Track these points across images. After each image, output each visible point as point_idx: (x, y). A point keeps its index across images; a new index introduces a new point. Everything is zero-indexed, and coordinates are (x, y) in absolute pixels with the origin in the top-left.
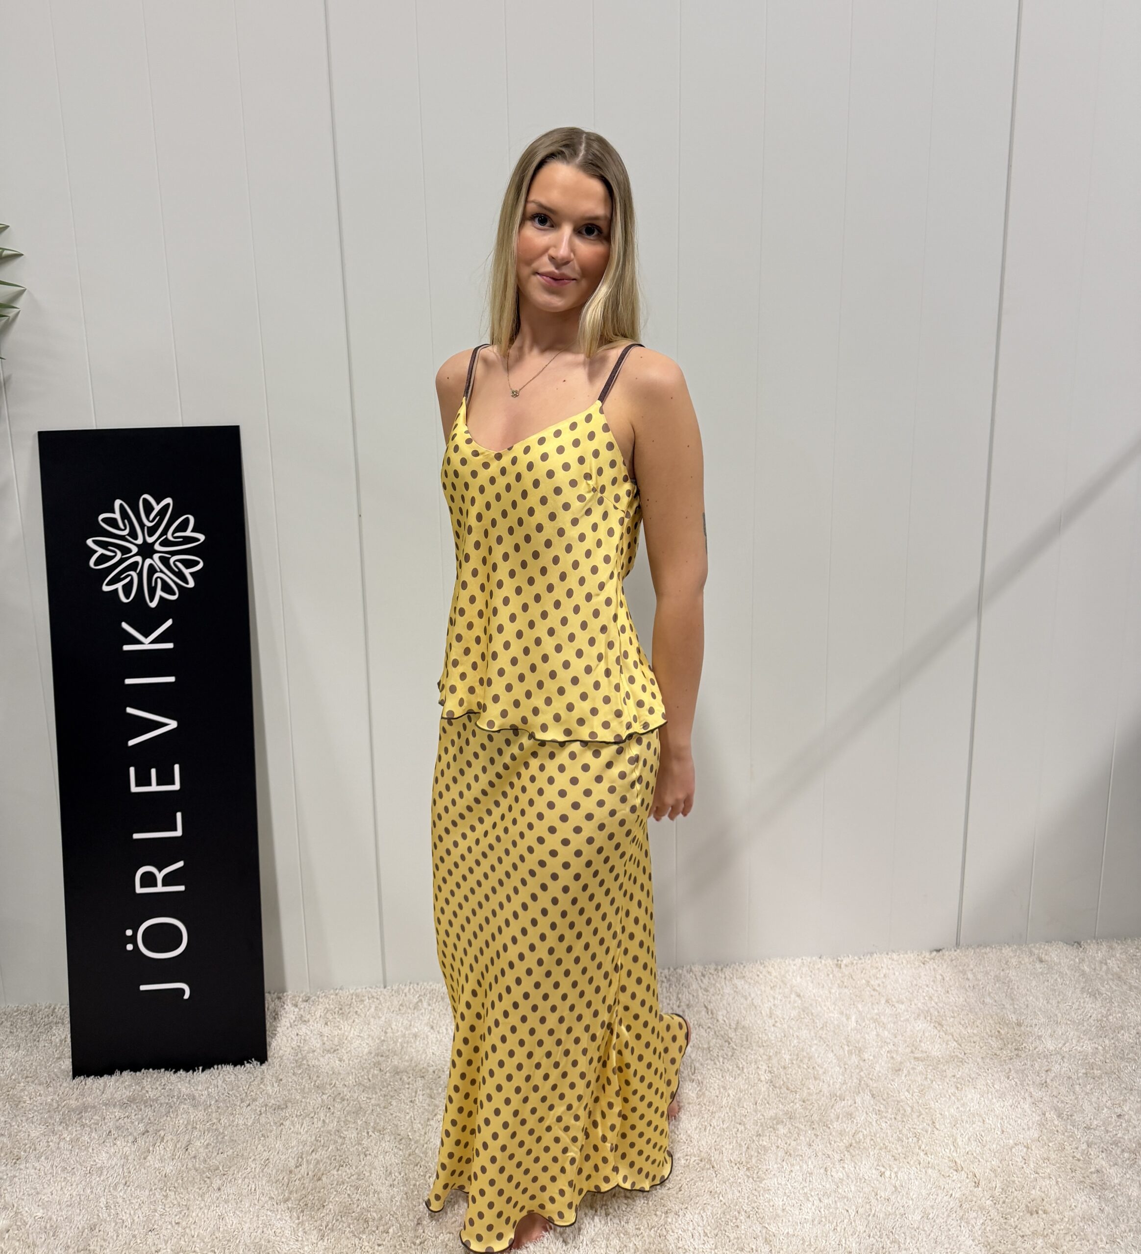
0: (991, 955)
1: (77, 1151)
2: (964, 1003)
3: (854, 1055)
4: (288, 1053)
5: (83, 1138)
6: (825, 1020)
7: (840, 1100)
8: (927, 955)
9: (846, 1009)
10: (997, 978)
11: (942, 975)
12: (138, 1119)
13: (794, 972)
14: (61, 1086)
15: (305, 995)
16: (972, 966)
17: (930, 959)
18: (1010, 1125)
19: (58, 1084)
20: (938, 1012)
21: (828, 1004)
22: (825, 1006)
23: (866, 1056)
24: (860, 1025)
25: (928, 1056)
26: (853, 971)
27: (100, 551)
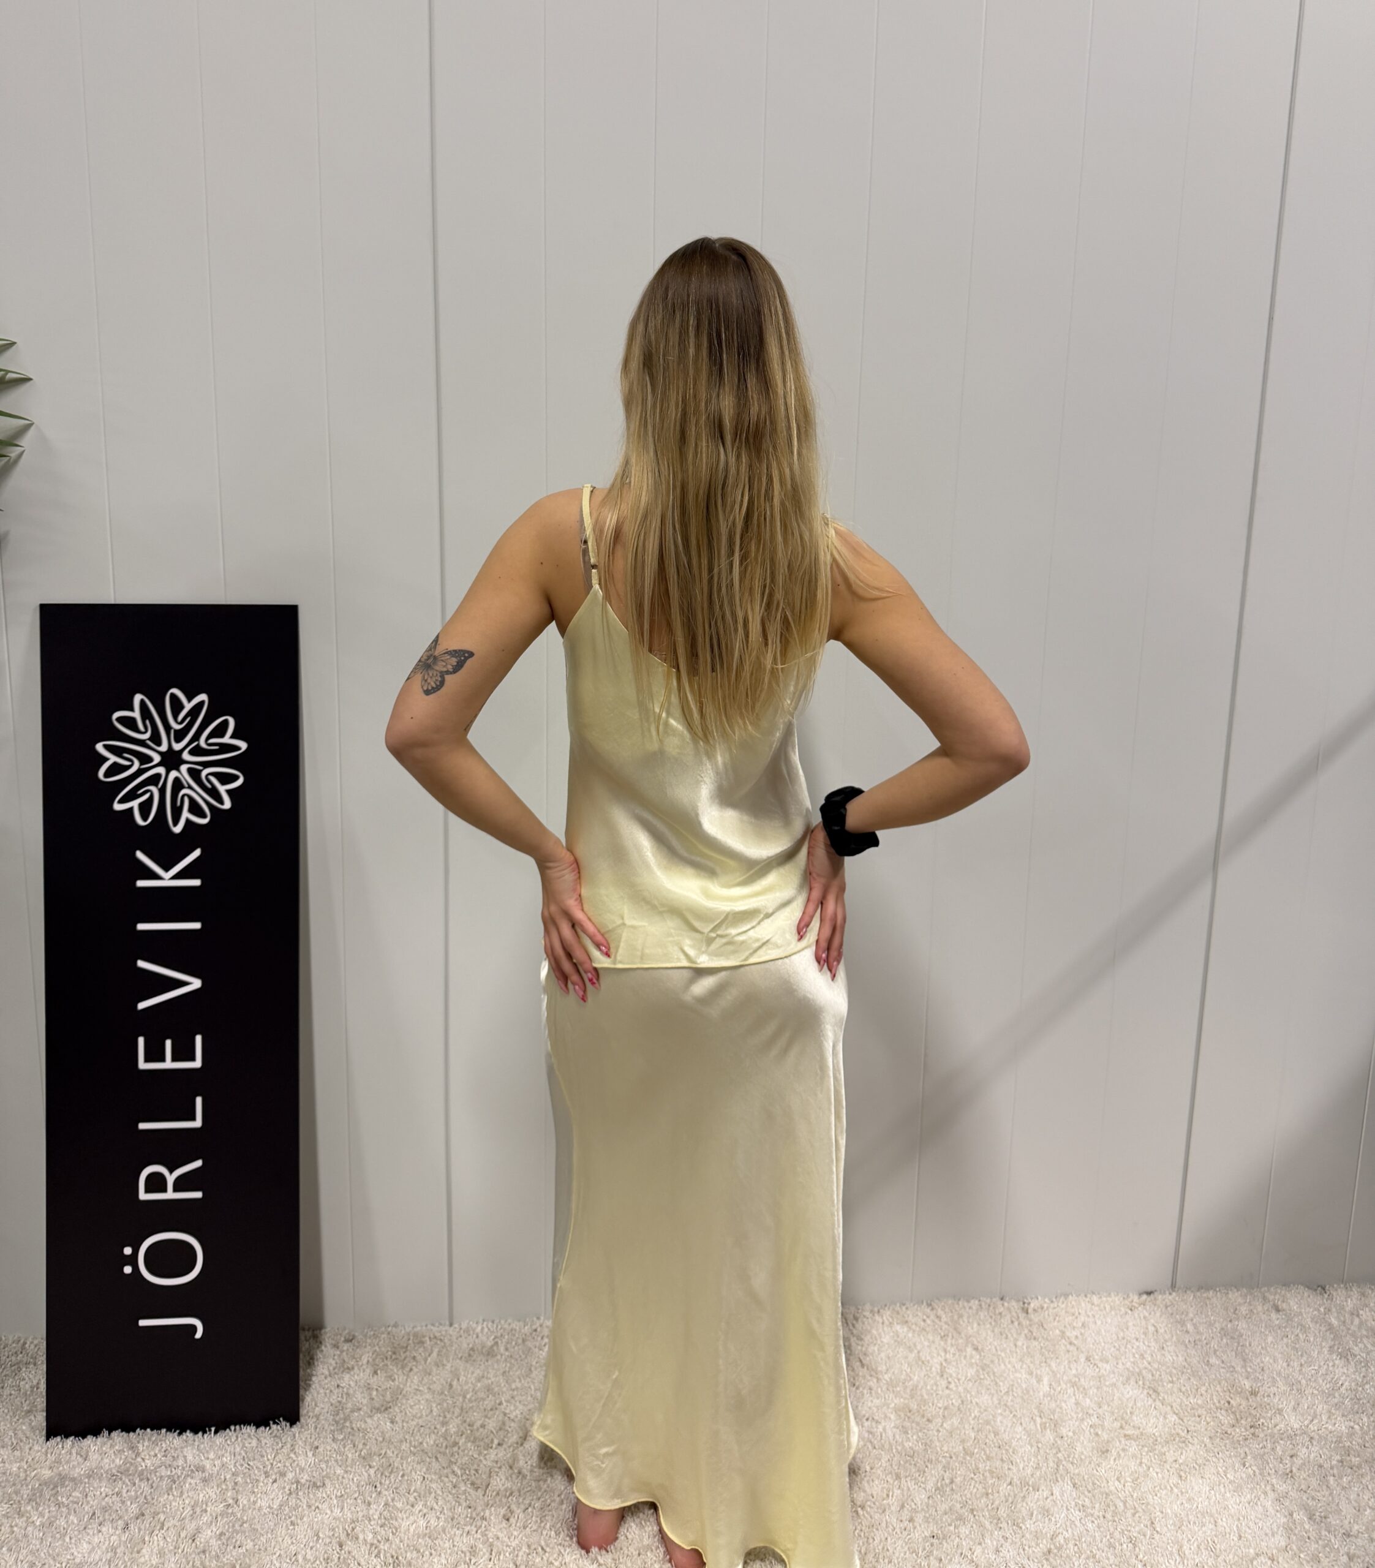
0: (1214, 1300)
1: (50, 1540)
2: (1184, 1363)
3: (1048, 1430)
4: (326, 1410)
5: (58, 1522)
6: (1011, 1383)
7: (1034, 1490)
8: (1136, 1298)
9: (1036, 1369)
10: (1224, 1333)
11: (1155, 1326)
12: (130, 1497)
13: (969, 1317)
14: (30, 1449)
15: (349, 1333)
16: (1191, 1315)
17: (1140, 1304)
18: (1249, 1528)
19: (27, 1447)
20: (1153, 1375)
21: (1013, 1360)
22: (1009, 1362)
23: (1064, 1431)
24: (1055, 1390)
25: (1142, 1434)
26: (1044, 1317)
27: (113, 759)
